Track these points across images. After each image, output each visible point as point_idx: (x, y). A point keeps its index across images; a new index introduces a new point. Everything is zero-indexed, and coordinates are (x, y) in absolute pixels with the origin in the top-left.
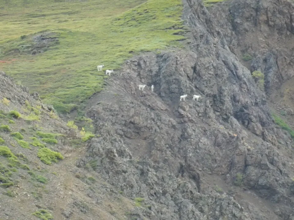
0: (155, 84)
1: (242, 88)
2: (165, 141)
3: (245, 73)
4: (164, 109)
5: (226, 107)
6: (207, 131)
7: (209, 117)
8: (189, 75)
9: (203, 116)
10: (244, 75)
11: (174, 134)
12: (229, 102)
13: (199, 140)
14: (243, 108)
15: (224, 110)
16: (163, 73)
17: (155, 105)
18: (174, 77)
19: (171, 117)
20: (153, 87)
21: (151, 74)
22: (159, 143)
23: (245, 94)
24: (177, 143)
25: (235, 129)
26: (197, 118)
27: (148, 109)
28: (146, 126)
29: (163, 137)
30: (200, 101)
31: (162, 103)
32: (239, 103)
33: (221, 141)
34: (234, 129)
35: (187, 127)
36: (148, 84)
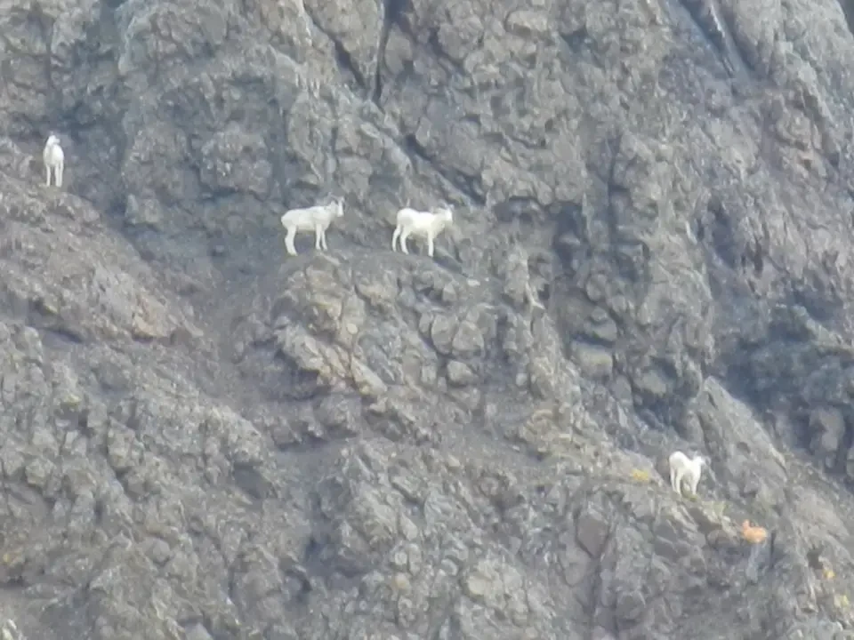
0: (74, 123)
1: (785, 142)
2: (180, 592)
3: (800, 19)
4: (160, 330)
5: (665, 302)
6: (520, 499)
7: (529, 386)
8: (347, 46)
9: (484, 382)
10: (792, 34)
11: (250, 535)
12: (683, 258)
13: (461, 582)
14: (801, 311)
15: (642, 328)
16: (140, 37)
17: (83, 304)
18: (230, 65)
19: (217, 396)
20: (54, 151)
21: (39, 47)
22: (133, 612)
23: (812, 196)
24: (274, 607)
25: (741, 483)
26: (434, 400)
27: (31, 333)
28: (22, 475)
29: (162, 564)
30: (451, 256)
31: (141, 278)
32: (759, 268)
33: (638, 583)
34: (733, 489)
35: (355, 473)
36: (22, 128)
